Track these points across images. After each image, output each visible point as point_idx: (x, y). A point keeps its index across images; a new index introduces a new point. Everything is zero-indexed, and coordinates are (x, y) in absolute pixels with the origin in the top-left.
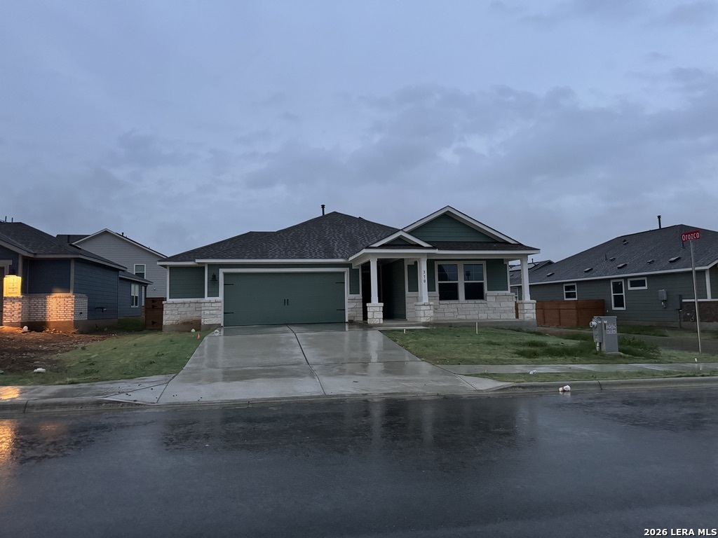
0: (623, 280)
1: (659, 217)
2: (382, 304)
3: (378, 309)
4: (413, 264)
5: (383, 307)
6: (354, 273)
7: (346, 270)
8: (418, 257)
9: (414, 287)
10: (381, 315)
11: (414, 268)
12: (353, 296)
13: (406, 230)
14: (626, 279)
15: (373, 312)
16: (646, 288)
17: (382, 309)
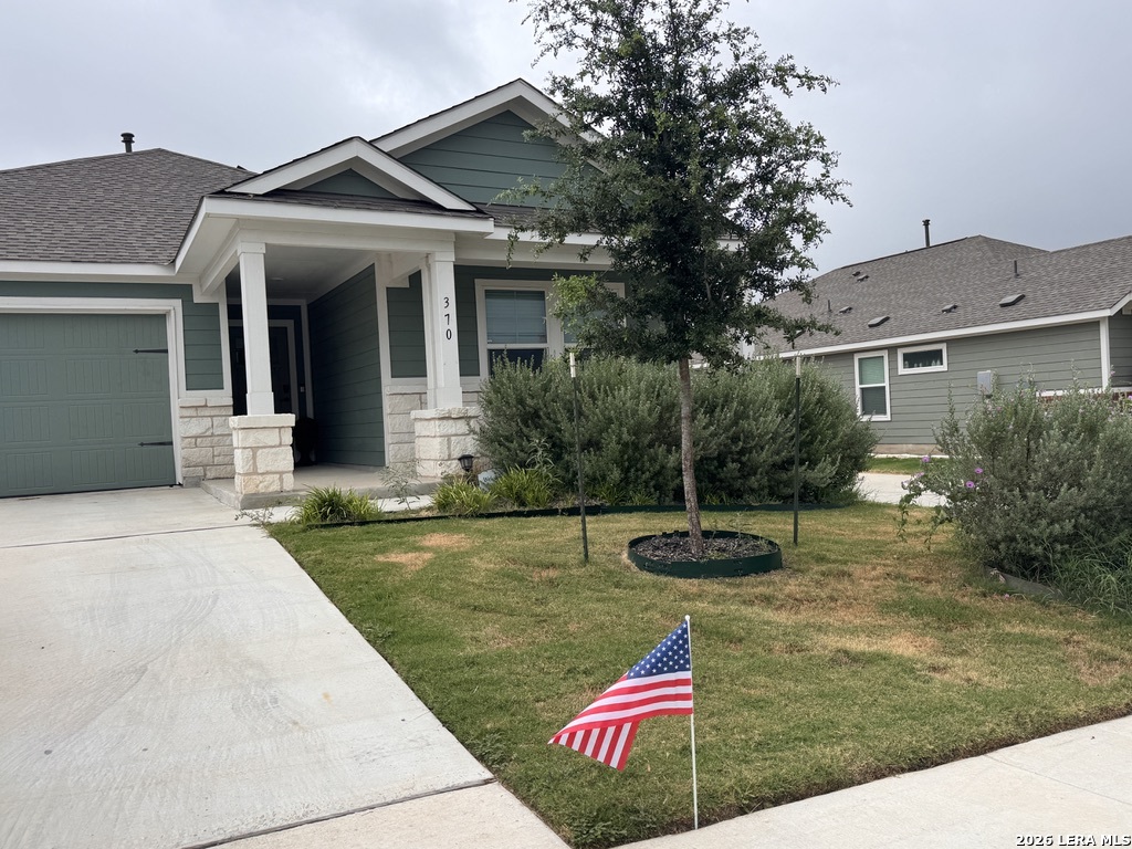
0: (885, 354)
1: (927, 223)
2: (290, 419)
3: (273, 438)
4: (406, 285)
5: (296, 431)
6: (199, 319)
7: (173, 307)
8: (423, 248)
9: (412, 362)
10: (286, 459)
11: (409, 298)
12: (199, 397)
13: (387, 146)
14: (892, 349)
15: (254, 449)
16: (944, 367)
17: (288, 438)
